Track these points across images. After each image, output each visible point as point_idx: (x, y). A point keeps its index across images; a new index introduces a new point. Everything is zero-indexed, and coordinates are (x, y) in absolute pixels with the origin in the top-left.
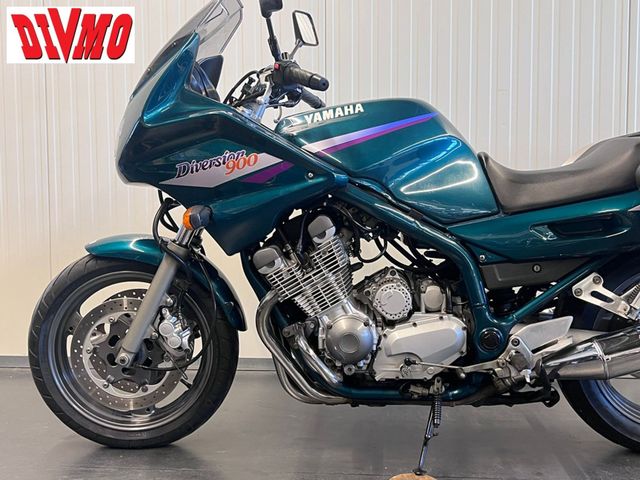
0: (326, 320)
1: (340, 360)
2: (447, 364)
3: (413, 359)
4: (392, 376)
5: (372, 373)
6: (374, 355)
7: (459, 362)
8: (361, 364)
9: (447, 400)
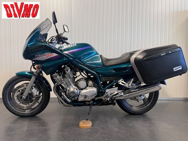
0: (68, 89)
1: (71, 97)
2: (93, 97)
3: (86, 96)
4: (82, 100)
5: (78, 100)
6: (78, 96)
7: (96, 97)
8: (76, 98)
9: (93, 105)
